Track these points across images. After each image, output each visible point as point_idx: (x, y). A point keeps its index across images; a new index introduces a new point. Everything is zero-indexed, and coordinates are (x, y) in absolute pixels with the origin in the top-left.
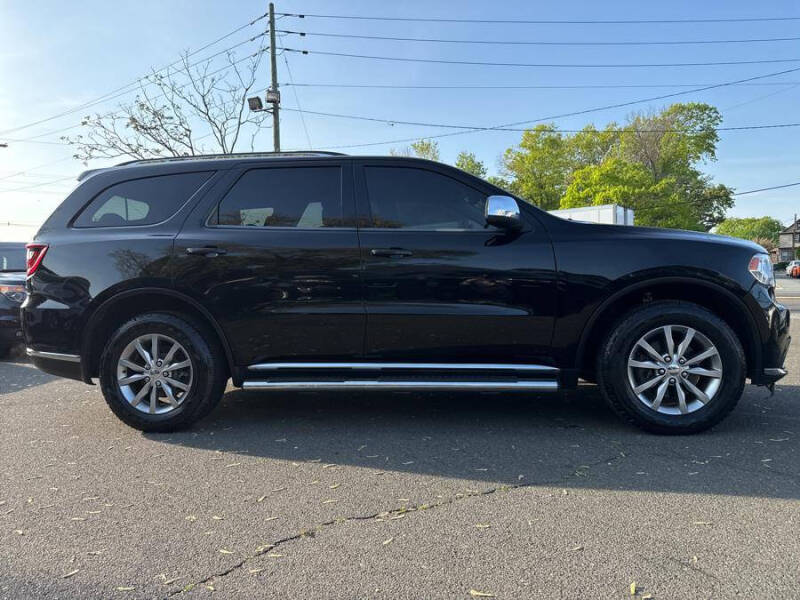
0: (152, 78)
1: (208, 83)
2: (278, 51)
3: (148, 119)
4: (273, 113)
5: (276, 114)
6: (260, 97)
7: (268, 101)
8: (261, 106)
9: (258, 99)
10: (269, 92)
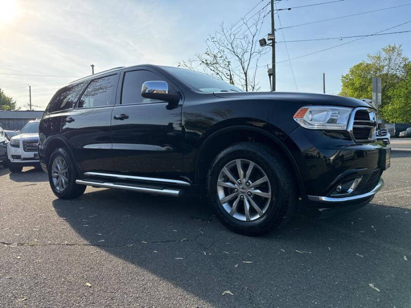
0: (210, 39)
1: (232, 37)
2: (275, 12)
3: (210, 59)
4: (272, 45)
5: (273, 46)
6: (265, 38)
7: (269, 40)
8: (266, 43)
9: (264, 40)
10: (269, 35)
